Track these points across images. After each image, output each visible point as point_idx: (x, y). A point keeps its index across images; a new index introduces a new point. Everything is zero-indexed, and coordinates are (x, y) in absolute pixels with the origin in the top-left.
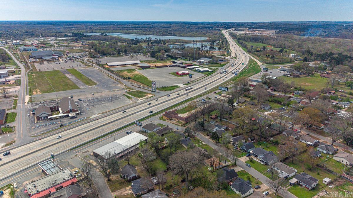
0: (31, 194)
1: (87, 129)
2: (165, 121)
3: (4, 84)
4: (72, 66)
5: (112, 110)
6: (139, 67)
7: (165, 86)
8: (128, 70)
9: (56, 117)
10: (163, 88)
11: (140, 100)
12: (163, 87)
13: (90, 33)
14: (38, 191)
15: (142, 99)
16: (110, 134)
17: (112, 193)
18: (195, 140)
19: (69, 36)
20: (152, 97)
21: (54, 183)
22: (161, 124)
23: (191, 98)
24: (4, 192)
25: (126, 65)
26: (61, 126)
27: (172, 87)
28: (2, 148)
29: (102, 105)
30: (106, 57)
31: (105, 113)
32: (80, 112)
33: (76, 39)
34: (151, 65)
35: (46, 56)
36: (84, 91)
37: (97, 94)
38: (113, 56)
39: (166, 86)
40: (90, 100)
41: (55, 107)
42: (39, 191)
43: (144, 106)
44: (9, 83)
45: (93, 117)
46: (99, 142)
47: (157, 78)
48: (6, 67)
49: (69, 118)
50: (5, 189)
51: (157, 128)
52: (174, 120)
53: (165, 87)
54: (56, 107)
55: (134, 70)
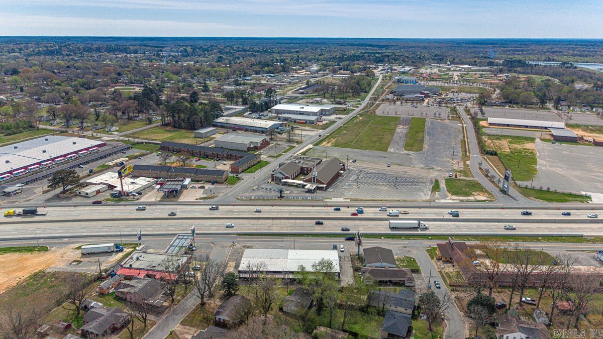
0: (124, 266)
1: (298, 215)
2: (432, 258)
3: (313, 123)
4: (426, 114)
5: (373, 200)
6: (550, 135)
7: (549, 189)
8: (515, 137)
9: (295, 183)
10: (541, 191)
11: (451, 199)
12: (541, 187)
13: (545, 60)
14: (131, 266)
15: (453, 200)
16: (312, 236)
17: (179, 325)
18: (431, 330)
19: (497, 65)
20: (484, 201)
21: (154, 267)
22: (414, 260)
23: (582, 236)
24: (125, 249)
25: (527, 127)
26: (281, 197)
27: (570, 195)
28: (197, 199)
29: (375, 187)
30: (509, 106)
31: (357, 200)
32: (325, 186)
33: (501, 71)
34: (589, 136)
35: (410, 93)
36: (385, 157)
37: (396, 166)
38: (525, 107)
39: (552, 189)
40: (371, 173)
41: (307, 168)
42: (133, 266)
43: (434, 214)
44: (318, 123)
45: (334, 200)
46: (283, 241)
47: (561, 167)
48: (345, 102)
49: (302, 189)
50: (132, 246)
51: (384, 264)
52: (453, 266)
53: (548, 191)
54: (309, 169)
55: (532, 140)
